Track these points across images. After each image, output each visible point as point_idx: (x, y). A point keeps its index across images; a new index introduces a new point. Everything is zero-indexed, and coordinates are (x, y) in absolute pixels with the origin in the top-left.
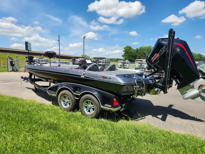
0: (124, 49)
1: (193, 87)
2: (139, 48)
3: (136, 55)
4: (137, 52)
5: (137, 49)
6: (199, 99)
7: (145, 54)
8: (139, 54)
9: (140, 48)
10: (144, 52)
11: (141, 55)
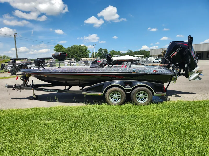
0: (55, 48)
1: (194, 72)
2: (70, 47)
3: (69, 54)
4: (69, 51)
5: (69, 48)
6: (197, 79)
7: (77, 52)
8: (71, 53)
9: (72, 47)
10: (76, 50)
11: (73, 54)
